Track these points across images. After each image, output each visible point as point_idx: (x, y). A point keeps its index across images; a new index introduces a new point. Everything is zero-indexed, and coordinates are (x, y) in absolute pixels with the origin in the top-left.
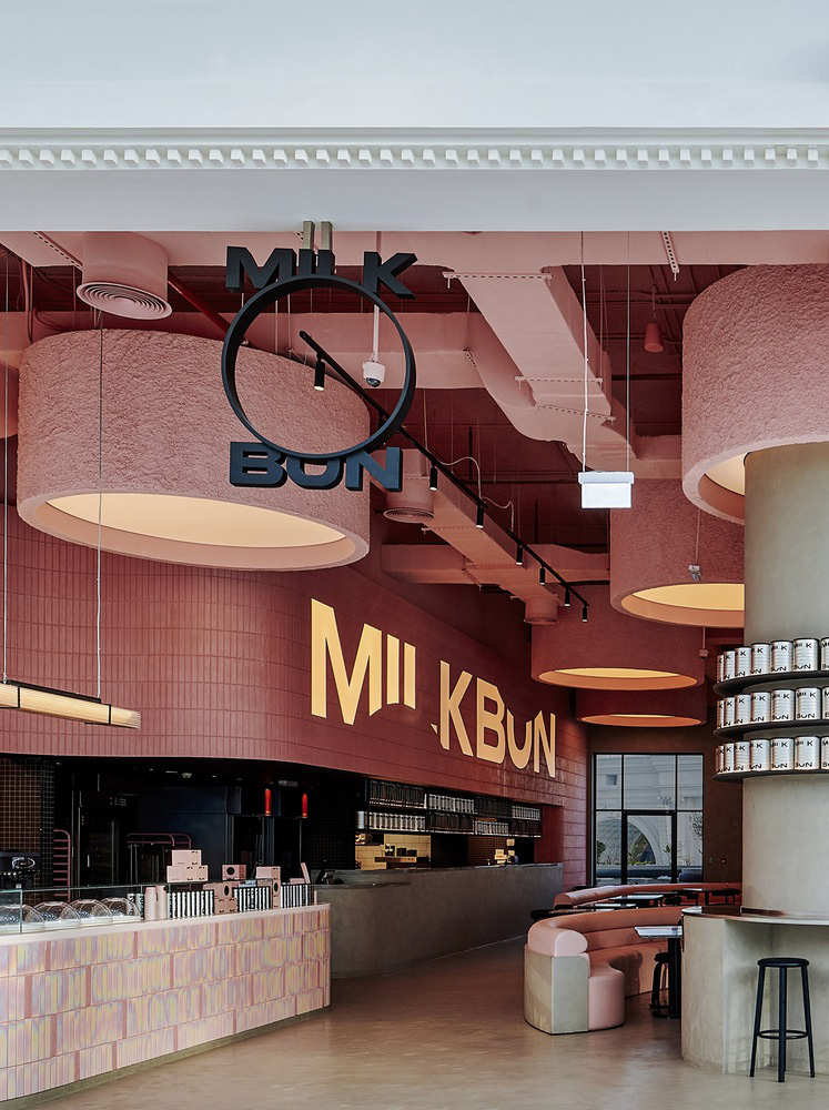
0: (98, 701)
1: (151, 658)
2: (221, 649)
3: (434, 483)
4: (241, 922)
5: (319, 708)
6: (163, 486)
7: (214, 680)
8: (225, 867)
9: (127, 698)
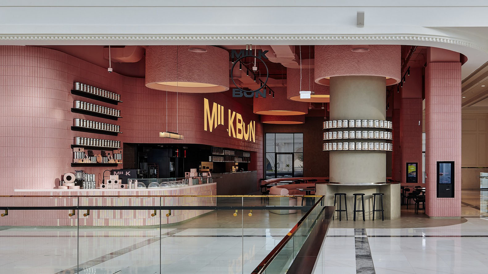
0: (177, 134)
2: (184, 114)
3: (248, 74)
4: (203, 187)
5: (206, 129)
6: (188, 80)
8: (186, 173)
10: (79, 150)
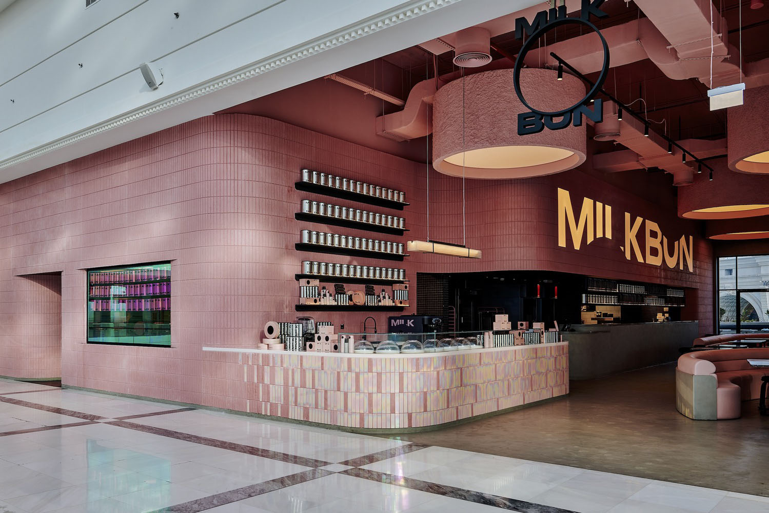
0: (464, 247)
1: (486, 225)
2: (516, 218)
3: (620, 117)
5: (562, 243)
7: (513, 233)
8: (519, 323)
9: (477, 245)
10: (308, 283)
